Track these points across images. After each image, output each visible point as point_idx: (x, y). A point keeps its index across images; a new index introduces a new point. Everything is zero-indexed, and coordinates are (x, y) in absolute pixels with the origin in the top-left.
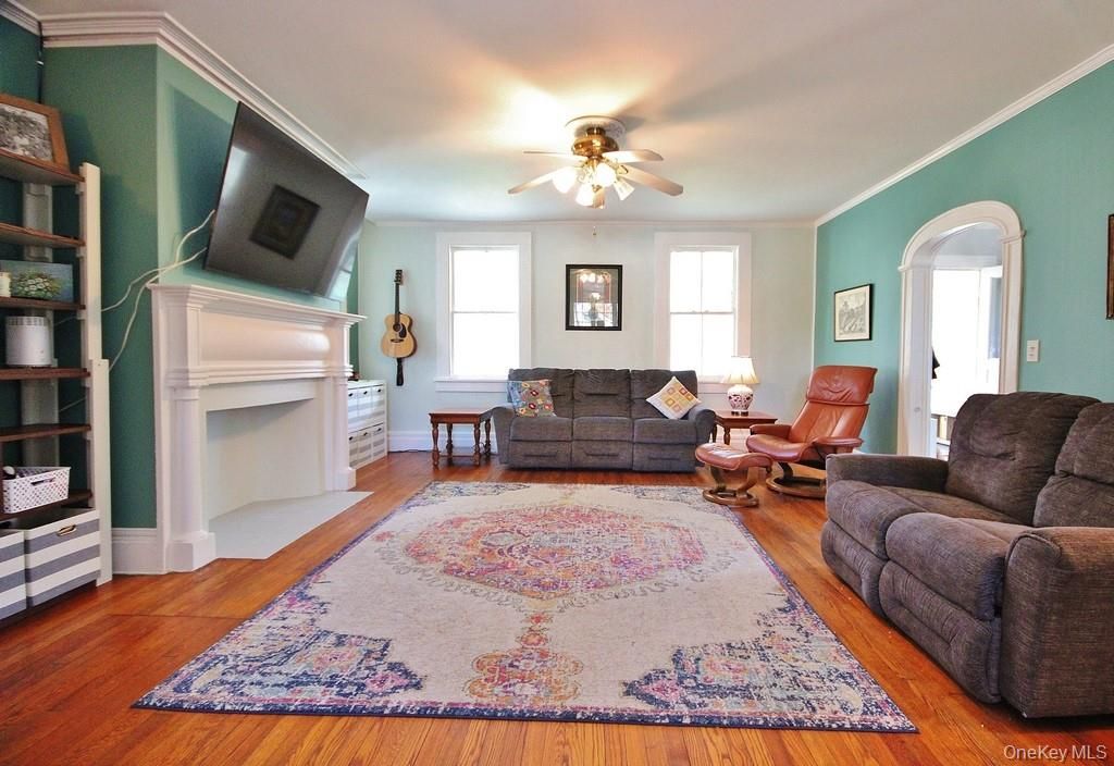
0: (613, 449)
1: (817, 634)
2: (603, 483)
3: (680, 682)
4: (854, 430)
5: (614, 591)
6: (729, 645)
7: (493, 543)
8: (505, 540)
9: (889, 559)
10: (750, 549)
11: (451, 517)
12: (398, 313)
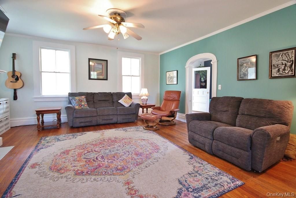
0: (111, 117)
1: (204, 163)
2: (110, 128)
3: (188, 190)
4: (177, 106)
5: (144, 165)
6: (189, 173)
7: (88, 157)
8: (92, 156)
9: (214, 140)
10: (168, 142)
11: (62, 151)
12: (14, 70)
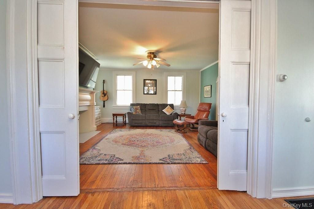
0: (155, 121)
1: (194, 152)
3: (169, 159)
4: (207, 116)
5: (157, 147)
6: (178, 154)
7: (131, 140)
8: (133, 139)
9: (208, 138)
11: (121, 135)
12: (104, 90)
